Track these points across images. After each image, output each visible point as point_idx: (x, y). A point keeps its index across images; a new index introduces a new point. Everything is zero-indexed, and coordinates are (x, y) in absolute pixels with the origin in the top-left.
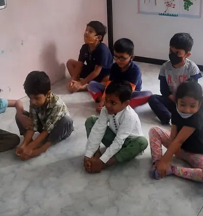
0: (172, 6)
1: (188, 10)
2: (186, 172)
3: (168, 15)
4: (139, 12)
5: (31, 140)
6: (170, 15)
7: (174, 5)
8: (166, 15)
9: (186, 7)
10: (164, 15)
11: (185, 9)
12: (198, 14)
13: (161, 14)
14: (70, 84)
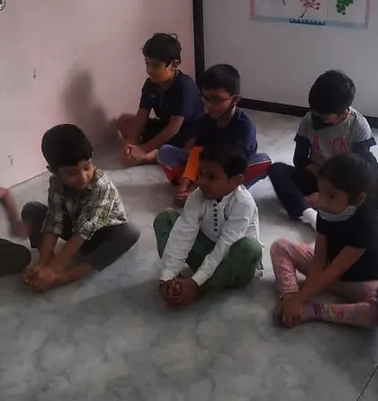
0: (315, 6)
1: (344, 14)
2: (342, 313)
3: (307, 22)
4: (253, 17)
5: (52, 256)
6: (311, 23)
7: (319, 4)
8: (303, 23)
9: (341, 9)
10: (299, 22)
11: (339, 11)
12: (363, 21)
13: (294, 21)
14: (125, 152)
